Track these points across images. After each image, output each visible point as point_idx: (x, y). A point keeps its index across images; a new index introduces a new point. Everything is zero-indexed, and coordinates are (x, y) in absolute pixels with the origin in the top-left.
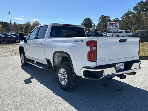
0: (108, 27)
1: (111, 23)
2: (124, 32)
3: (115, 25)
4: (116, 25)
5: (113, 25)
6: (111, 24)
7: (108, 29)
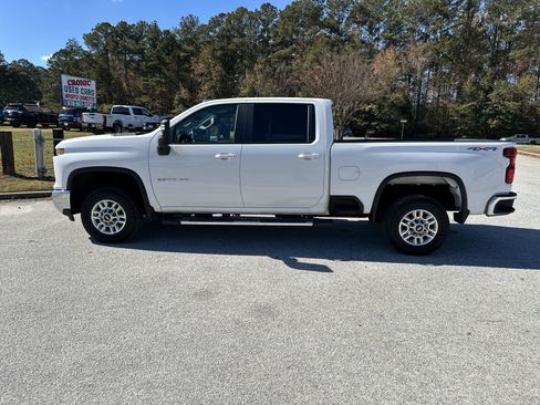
0: (64, 92)
1: (73, 78)
2: (131, 112)
3: (84, 87)
4: (87, 87)
5: (80, 87)
6: (74, 83)
7: (65, 98)
